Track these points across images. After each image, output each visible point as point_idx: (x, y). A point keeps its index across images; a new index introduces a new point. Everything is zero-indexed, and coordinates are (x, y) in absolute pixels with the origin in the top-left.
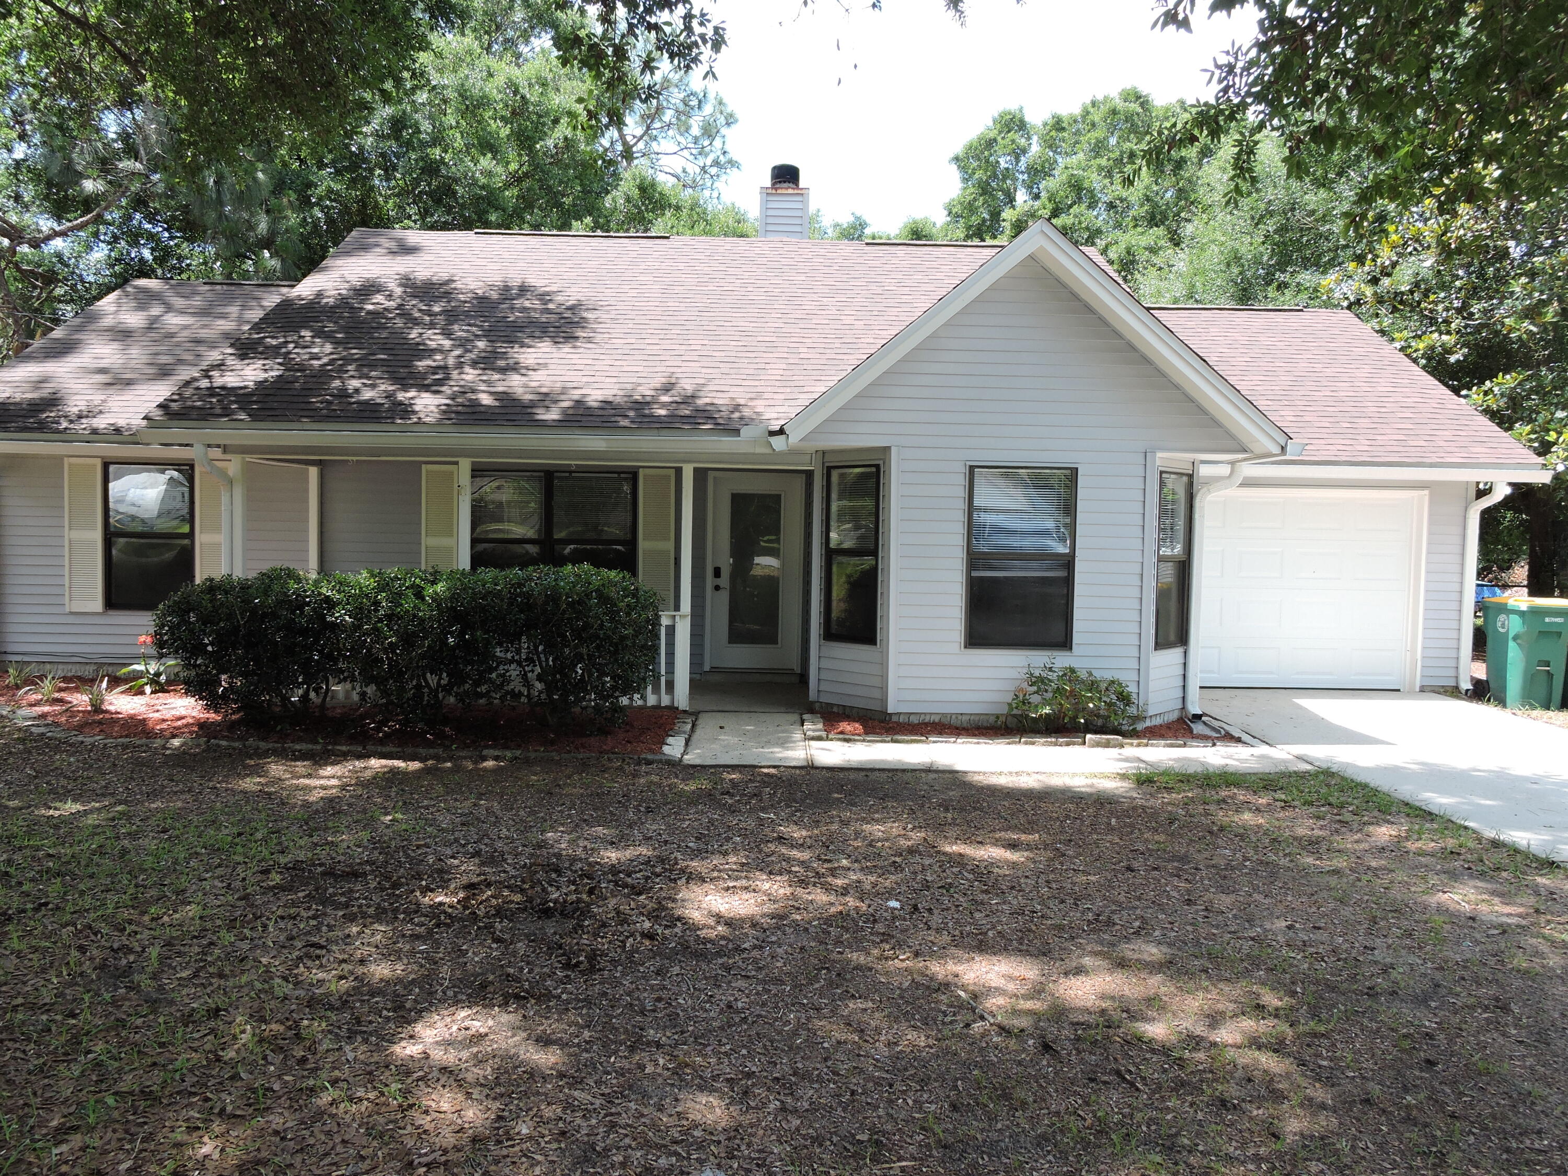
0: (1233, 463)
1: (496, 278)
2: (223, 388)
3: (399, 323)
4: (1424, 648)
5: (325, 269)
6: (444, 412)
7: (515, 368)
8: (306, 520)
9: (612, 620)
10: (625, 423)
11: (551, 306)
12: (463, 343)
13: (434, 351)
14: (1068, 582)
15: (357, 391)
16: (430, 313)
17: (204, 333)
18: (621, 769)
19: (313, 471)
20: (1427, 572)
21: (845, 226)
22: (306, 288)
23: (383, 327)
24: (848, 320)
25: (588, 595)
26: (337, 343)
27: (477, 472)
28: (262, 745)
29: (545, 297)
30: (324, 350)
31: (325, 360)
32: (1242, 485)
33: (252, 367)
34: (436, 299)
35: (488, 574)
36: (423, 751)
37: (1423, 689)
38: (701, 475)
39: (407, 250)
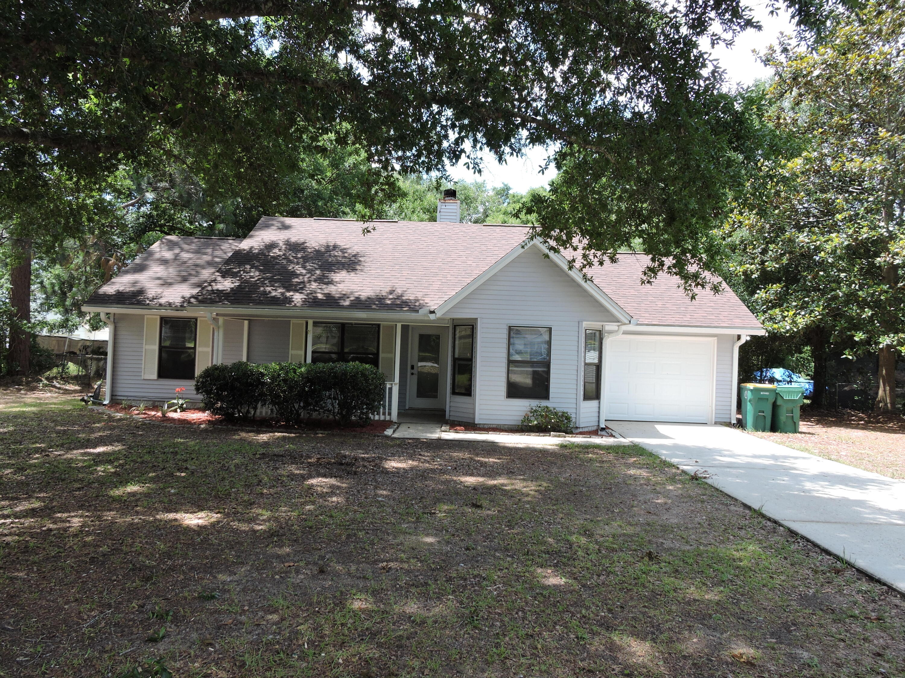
0: (618, 326)
1: (323, 242)
2: (217, 290)
3: (285, 262)
4: (716, 405)
5: (251, 236)
6: (304, 301)
7: (331, 282)
8: (242, 342)
9: (366, 382)
10: (374, 307)
11: (346, 255)
12: (310, 272)
13: (300, 275)
14: (548, 372)
15: (270, 292)
16: (296, 258)
17: (199, 262)
18: (368, 438)
19: (246, 323)
20: (717, 372)
21: (499, 189)
22: (245, 245)
23: (278, 264)
24: (469, 263)
25: (357, 373)
26: (260, 271)
27: (315, 324)
28: (234, 427)
29: (343, 251)
30: (255, 274)
31: (256, 279)
32: (623, 333)
33: (227, 281)
34: (299, 251)
35: (321, 365)
36: (294, 431)
37: (716, 423)
38: (405, 328)
39: (286, 227)
